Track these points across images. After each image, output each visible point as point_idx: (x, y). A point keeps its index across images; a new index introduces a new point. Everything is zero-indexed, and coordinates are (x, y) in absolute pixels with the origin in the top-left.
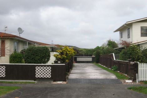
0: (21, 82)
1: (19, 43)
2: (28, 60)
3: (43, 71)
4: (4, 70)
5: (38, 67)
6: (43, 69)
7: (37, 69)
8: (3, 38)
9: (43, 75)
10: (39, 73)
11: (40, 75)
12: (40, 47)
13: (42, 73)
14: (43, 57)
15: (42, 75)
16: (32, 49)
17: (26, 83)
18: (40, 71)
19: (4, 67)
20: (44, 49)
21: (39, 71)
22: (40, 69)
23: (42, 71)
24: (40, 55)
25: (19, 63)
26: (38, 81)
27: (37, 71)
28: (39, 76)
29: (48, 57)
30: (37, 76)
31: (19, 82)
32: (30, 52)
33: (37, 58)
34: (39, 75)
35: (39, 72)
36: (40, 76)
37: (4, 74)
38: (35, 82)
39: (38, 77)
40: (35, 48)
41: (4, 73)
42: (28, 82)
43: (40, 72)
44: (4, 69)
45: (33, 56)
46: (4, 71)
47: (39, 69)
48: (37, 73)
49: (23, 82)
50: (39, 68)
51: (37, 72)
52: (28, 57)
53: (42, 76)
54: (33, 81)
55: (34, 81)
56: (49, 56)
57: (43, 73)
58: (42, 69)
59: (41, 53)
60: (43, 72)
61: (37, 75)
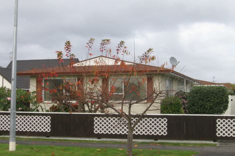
0: (192, 144)
1: (172, 81)
2: (194, 107)
3: (229, 126)
4: (165, 124)
5: (220, 120)
6: (229, 123)
7: (219, 123)
8: (150, 74)
9: (229, 132)
10: (221, 130)
11: (224, 132)
12: (212, 87)
13: (226, 130)
14: (219, 103)
15: (226, 132)
16: (199, 90)
17: (202, 145)
18: (224, 125)
19: (165, 120)
20: (219, 91)
21: (222, 125)
22: (224, 123)
23: (227, 126)
24: (213, 101)
25: (176, 113)
26: (220, 142)
27: (219, 125)
28: (221, 134)
29: (225, 104)
30: (219, 134)
31: (190, 144)
32: (196, 96)
33: (209, 105)
34: (221, 132)
35: (221, 128)
36: (224, 134)
37: (165, 131)
38: (216, 144)
39: (220, 136)
40: (205, 89)
41: (165, 129)
42: (205, 144)
43: (224, 128)
44: (165, 122)
45: (201, 102)
46: (165, 127)
47: (221, 123)
48: (219, 130)
49: (196, 144)
50: (222, 121)
51: (219, 128)
52: (193, 104)
53: (226, 134)
54: (212, 142)
55: (214, 141)
56: (227, 102)
57: (229, 130)
58: (227, 123)
59: (215, 97)
60: (229, 128)
61: (219, 132)
